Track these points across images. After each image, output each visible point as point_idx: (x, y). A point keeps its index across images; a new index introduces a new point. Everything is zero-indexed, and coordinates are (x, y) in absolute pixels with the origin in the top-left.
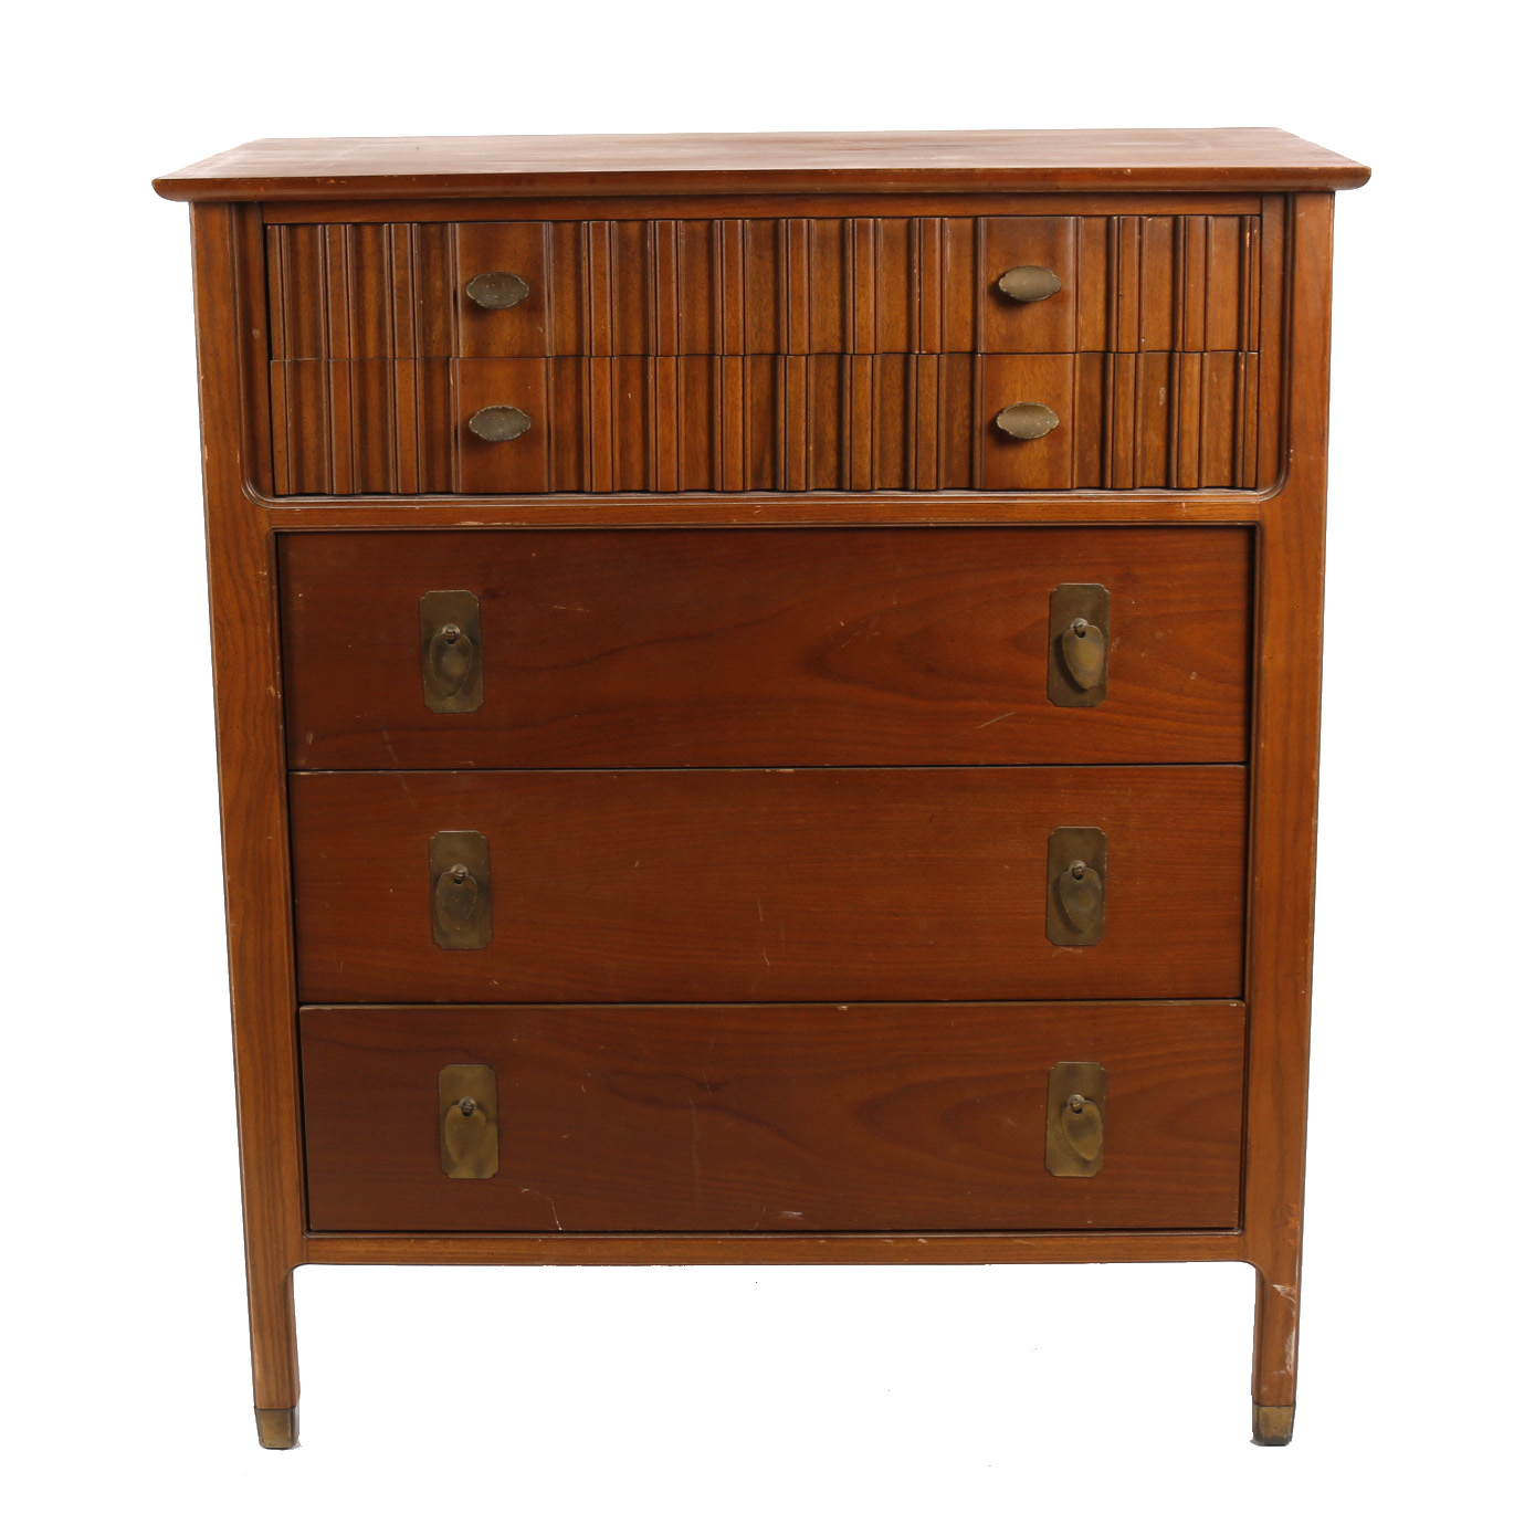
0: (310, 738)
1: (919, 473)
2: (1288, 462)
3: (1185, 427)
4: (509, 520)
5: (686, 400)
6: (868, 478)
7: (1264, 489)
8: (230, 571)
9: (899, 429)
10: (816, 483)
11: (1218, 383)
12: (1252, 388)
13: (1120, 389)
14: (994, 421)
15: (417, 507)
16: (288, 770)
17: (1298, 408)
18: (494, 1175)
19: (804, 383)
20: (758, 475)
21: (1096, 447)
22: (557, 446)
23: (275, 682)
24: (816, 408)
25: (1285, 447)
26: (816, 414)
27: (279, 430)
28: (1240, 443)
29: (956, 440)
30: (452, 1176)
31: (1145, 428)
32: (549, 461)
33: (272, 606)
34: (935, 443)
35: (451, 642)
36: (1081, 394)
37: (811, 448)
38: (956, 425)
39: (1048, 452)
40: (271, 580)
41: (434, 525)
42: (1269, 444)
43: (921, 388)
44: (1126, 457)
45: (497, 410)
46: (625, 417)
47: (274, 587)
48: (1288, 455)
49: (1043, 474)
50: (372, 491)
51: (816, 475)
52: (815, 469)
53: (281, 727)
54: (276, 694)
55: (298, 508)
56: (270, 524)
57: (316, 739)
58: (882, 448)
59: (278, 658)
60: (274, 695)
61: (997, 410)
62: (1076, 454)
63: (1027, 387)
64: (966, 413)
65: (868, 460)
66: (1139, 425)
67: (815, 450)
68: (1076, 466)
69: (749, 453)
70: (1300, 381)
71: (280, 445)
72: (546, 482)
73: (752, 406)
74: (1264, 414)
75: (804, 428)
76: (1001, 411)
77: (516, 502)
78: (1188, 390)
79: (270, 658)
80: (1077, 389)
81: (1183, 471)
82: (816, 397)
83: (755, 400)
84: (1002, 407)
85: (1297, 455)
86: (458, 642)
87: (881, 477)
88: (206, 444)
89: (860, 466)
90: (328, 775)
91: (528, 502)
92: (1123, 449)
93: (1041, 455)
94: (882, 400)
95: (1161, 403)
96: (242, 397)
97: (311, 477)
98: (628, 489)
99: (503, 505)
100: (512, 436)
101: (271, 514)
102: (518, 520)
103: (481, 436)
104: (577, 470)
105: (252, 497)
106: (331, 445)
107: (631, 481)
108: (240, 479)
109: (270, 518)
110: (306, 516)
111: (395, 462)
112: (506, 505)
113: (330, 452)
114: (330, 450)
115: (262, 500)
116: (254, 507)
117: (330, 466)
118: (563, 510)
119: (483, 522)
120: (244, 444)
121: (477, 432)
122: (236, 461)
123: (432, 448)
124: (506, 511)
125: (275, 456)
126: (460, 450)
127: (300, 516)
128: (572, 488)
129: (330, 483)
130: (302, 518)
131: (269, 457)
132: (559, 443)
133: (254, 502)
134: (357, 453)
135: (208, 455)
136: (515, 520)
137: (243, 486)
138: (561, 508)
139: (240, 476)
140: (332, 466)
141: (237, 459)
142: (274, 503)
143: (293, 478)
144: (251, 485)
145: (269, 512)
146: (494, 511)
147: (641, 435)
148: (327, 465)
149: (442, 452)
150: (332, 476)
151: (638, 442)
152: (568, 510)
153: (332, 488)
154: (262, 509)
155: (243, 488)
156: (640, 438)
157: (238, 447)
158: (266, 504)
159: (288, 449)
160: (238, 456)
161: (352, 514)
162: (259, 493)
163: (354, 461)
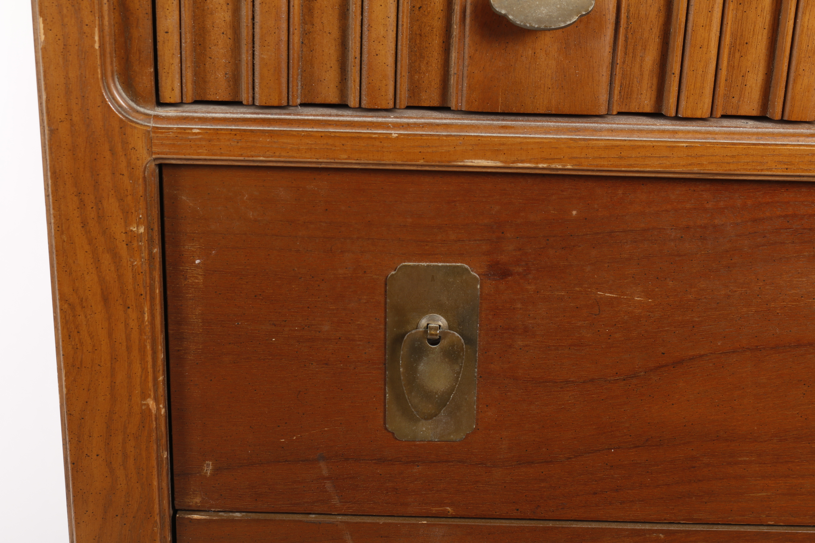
0: (208, 468)
4: (544, 160)
8: (84, 224)
15: (394, 133)
16: (175, 511)
22: (626, 41)
23: (156, 391)
33: (152, 279)
35: (434, 342)
40: (150, 241)
41: (421, 162)
47: (156, 250)
50: (318, 101)
53: (165, 455)
54: (158, 409)
55: (196, 128)
56: (152, 153)
57: (217, 470)
59: (161, 356)
60: (154, 411)
71: (167, 21)
72: (604, 97)
77: (558, 130)
79: (149, 359)
86: (444, 343)
88: (41, 14)
90: (233, 521)
91: (577, 130)
97: (220, 75)
98: (734, 113)
99: (535, 134)
100: (564, 22)
101: (152, 135)
102: (560, 160)
103: (511, 17)
104: (655, 81)
105: (120, 106)
106: (253, 24)
107: (739, 101)
108: (100, 76)
109: (150, 142)
110: (210, 141)
111: (358, 56)
112: (540, 134)
113: (250, 36)
114: (251, 33)
115: (138, 112)
116: (123, 125)
117: (250, 58)
118: (635, 147)
119: (502, 162)
120: (106, 18)
121: (503, 12)
122: (93, 46)
123: (421, 35)
124: (541, 144)
125: (160, 39)
126: (467, 40)
127: (200, 140)
128: (648, 110)
129: (250, 86)
130: (204, 143)
131: (151, 41)
132: (630, 36)
133: (122, 115)
134: (296, 39)
135: (45, 34)
136: (553, 160)
137: (104, 87)
138: (632, 143)
139: (99, 71)
140: (253, 58)
141: (95, 42)
142: (156, 117)
143: (189, 75)
144: (119, 87)
145: (149, 132)
146: (521, 143)
147: (767, 27)
148: (245, 56)
149: (436, 42)
150: (253, 74)
151: (760, 38)
152: (643, 147)
153: (254, 94)
154: (135, 127)
155: (105, 91)
156: (766, 31)
157: (97, 22)
158: (142, 117)
159: (180, 29)
160: (97, 38)
161: (285, 141)
162: (132, 100)
163: (291, 52)
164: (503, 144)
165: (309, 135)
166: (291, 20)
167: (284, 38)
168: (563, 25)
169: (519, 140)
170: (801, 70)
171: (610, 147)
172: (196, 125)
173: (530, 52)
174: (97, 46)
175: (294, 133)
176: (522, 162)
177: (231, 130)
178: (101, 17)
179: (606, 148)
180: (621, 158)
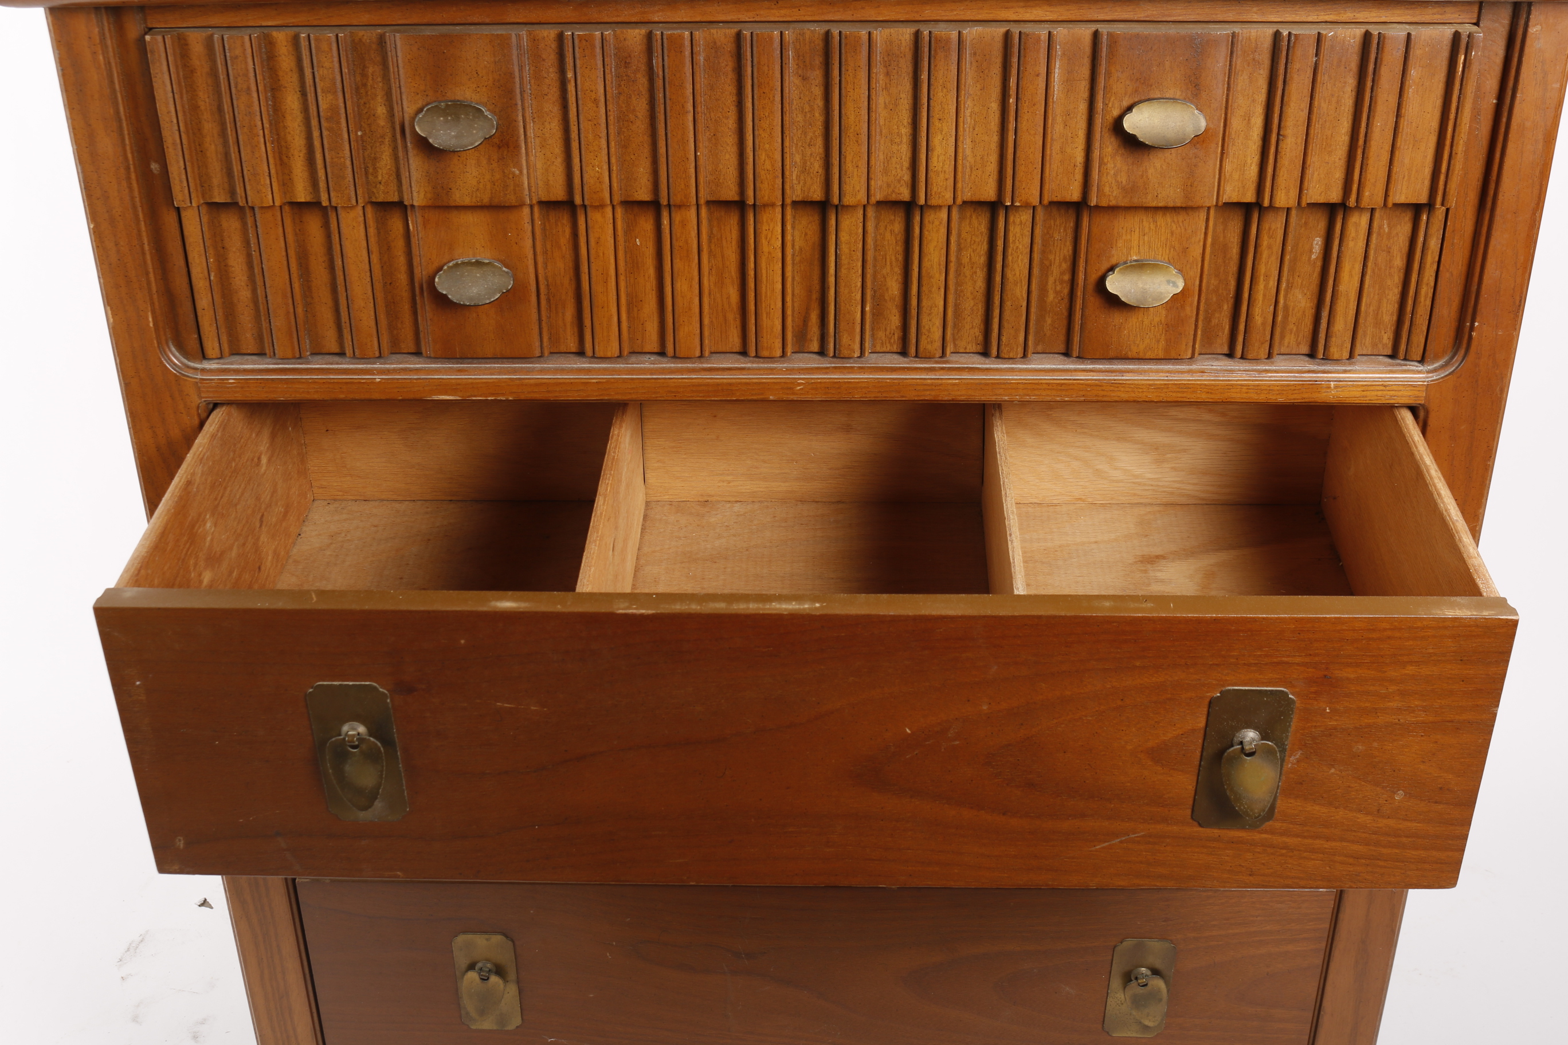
1: (1004, 339)
2: (1470, 337)
3: (1342, 288)
4: (492, 395)
5: (709, 246)
6: (938, 344)
7: (1433, 363)
9: (980, 284)
10: (874, 346)
11: (1390, 233)
12: (1434, 244)
13: (1265, 242)
14: (1101, 282)
15: (378, 378)
17: (1492, 272)
18: (517, 1027)
19: (860, 230)
20: (801, 337)
21: (1227, 307)
22: (548, 300)
24: (875, 259)
25: (1469, 318)
26: (875, 266)
27: (200, 284)
28: (1409, 308)
29: (1051, 296)
30: (473, 1027)
31: (1289, 287)
32: (540, 320)
34: (1024, 304)
36: (1213, 244)
37: (868, 309)
38: (1051, 280)
39: (1166, 316)
42: (1448, 311)
43: (1011, 238)
44: (1264, 324)
45: (469, 264)
46: (634, 266)
48: (1472, 328)
49: (1158, 341)
50: (324, 351)
51: (873, 336)
52: (873, 329)
55: (231, 378)
56: (201, 398)
58: (957, 306)
61: (1105, 266)
62: (1201, 317)
63: (1146, 238)
64: (1066, 266)
65: (938, 322)
66: (1284, 285)
67: (873, 308)
68: (1199, 332)
69: (789, 312)
70: (1500, 240)
71: (203, 301)
72: (537, 344)
73: (793, 255)
74: (1444, 276)
75: (859, 284)
76: (1112, 269)
77: (501, 371)
78: (1351, 244)
80: (1209, 240)
81: (1334, 339)
82: (876, 246)
83: (797, 247)
84: (1114, 261)
85: (1482, 330)
87: (954, 340)
88: (110, 304)
89: (929, 331)
91: (515, 371)
92: (1261, 312)
93: (1157, 319)
94: (960, 249)
95: (1313, 257)
96: (146, 247)
97: (248, 335)
98: (640, 351)
99: (484, 375)
100: (489, 299)
101: (200, 385)
102: (503, 394)
103: (450, 297)
104: (576, 330)
105: (175, 364)
106: (267, 301)
107: (642, 342)
108: (156, 345)
109: (199, 390)
110: (242, 388)
111: (348, 321)
112: (487, 375)
113: (266, 310)
114: (266, 307)
115: (188, 367)
116: (177, 378)
117: (268, 325)
118: (558, 383)
119: (460, 397)
120: (157, 303)
121: (444, 293)
122: (148, 325)
123: (394, 303)
124: (487, 384)
125: (199, 314)
126: (427, 308)
127: (235, 387)
128: (574, 350)
129: (271, 345)
130: (238, 389)
131: (192, 316)
132: (551, 298)
133: (175, 370)
134: (300, 310)
135: (113, 318)
136: (498, 394)
137: (161, 353)
138: (555, 381)
139: (155, 341)
140: (270, 325)
141: (149, 322)
142: (203, 370)
143: (224, 339)
144: (173, 349)
145: (197, 383)
146: (472, 383)
147: (654, 289)
148: (265, 325)
149: (406, 307)
150: (272, 336)
151: (650, 296)
152: (564, 383)
153: (274, 349)
154: (186, 380)
155: (162, 355)
156: (654, 292)
157: (149, 309)
158: (192, 371)
159: (214, 306)
160: (150, 319)
161: (298, 386)
162: (184, 358)
163: (298, 320)
164: (459, 384)
165: (315, 382)
166: (294, 298)
167: (292, 310)
168: (488, 302)
169: (470, 381)
170: (682, 321)
171: (540, 384)
172: (232, 376)
173: (474, 315)
174: (151, 325)
175: (304, 381)
176: (475, 396)
177: (257, 379)
178: (152, 304)
179: (537, 385)
180: (548, 392)
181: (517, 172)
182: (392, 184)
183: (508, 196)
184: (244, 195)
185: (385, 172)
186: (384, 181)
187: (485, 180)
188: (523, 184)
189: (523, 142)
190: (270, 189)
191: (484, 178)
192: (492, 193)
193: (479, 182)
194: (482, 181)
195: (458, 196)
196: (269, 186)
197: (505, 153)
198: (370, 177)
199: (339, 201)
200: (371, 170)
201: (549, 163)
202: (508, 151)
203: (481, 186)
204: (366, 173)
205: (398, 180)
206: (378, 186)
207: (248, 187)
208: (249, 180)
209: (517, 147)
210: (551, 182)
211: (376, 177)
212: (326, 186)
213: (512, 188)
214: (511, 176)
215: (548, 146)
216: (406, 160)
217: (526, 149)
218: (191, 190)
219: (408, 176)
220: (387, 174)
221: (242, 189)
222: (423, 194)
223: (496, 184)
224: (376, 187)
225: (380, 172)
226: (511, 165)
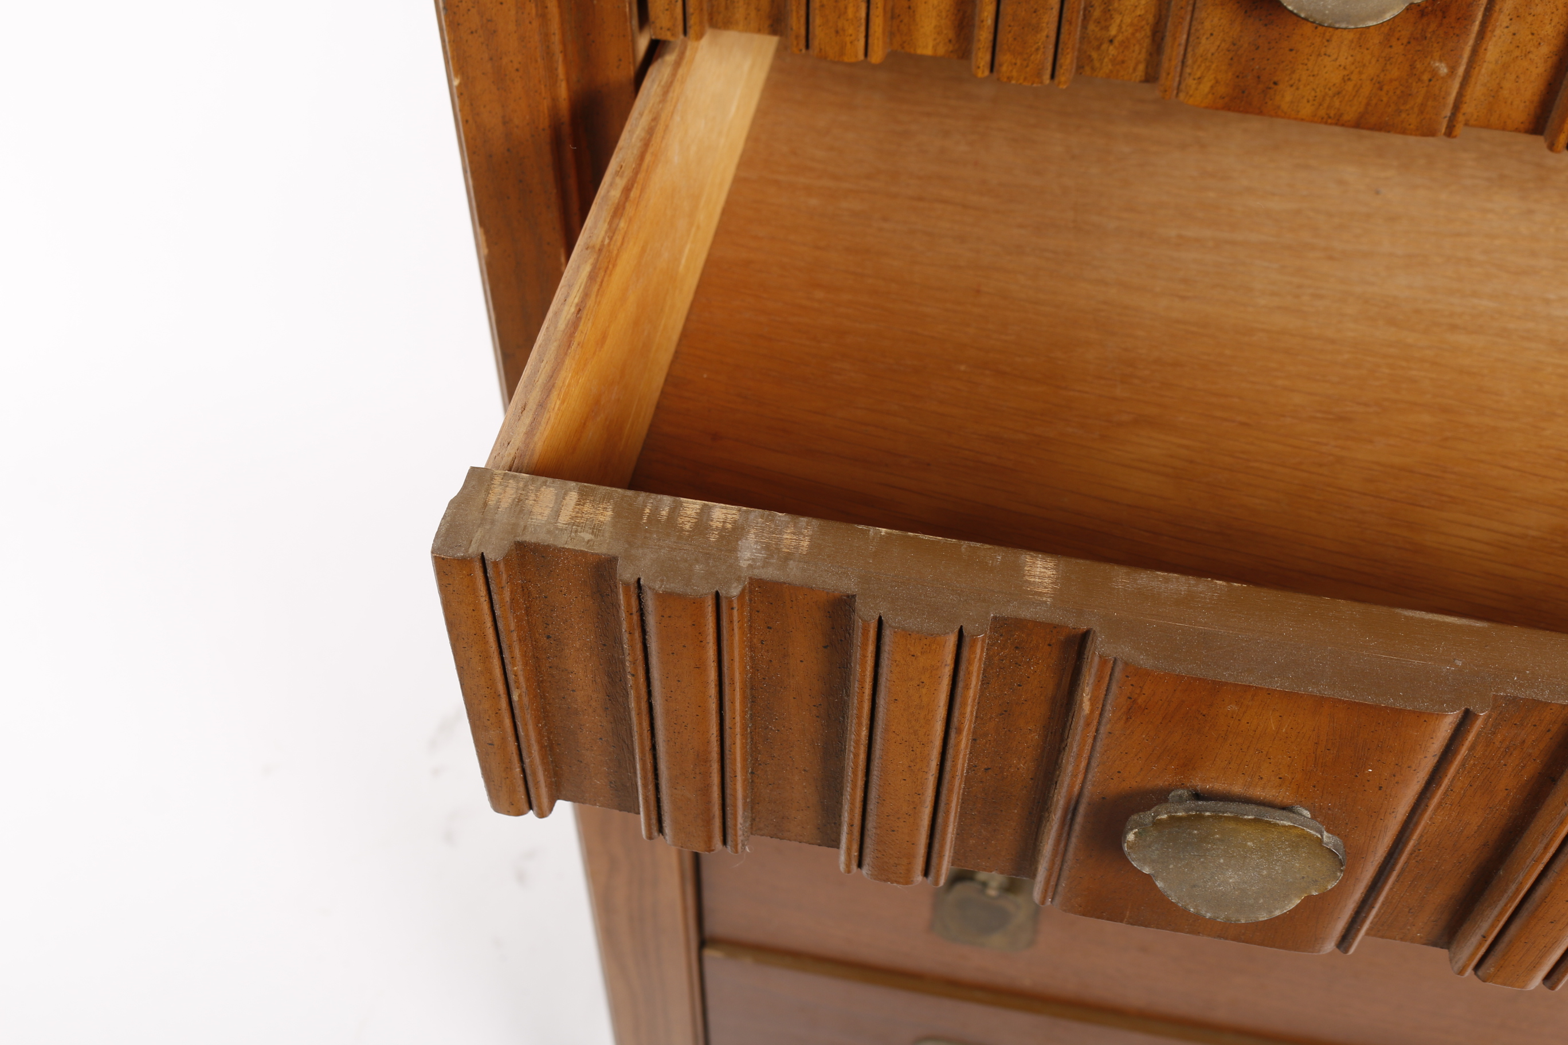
181: (1444, 70)
182: (1137, 48)
183: (1403, 115)
184: (803, 32)
185: (1128, 20)
186: (1120, 38)
187: (1364, 77)
188: (1448, 93)
189: (1482, 9)
190: (863, 28)
191: (1360, 73)
192: (1368, 104)
193: (1346, 79)
194: (1354, 77)
195: (1288, 98)
196: (863, 21)
197: (1433, 26)
198: (1092, 26)
199: (1015, 74)
200: (1097, 13)
201: (1517, 53)
202: (1440, 25)
203: (1350, 86)
204: (1086, 18)
205: (1153, 40)
206: (1104, 46)
207: (817, 21)
208: (822, 6)
209: (1465, 18)
210: (1505, 93)
211: (1107, 28)
212: (991, 37)
213: (1419, 100)
214: (1426, 77)
215: (1530, 19)
216: (1190, 8)
217: (1484, 24)
218: (690, 10)
219: (1183, 41)
220: (1131, 24)
221: (803, 20)
222: (1209, 84)
223: (1385, 88)
224: (1099, 47)
225: (1118, 19)
226: (1437, 55)
